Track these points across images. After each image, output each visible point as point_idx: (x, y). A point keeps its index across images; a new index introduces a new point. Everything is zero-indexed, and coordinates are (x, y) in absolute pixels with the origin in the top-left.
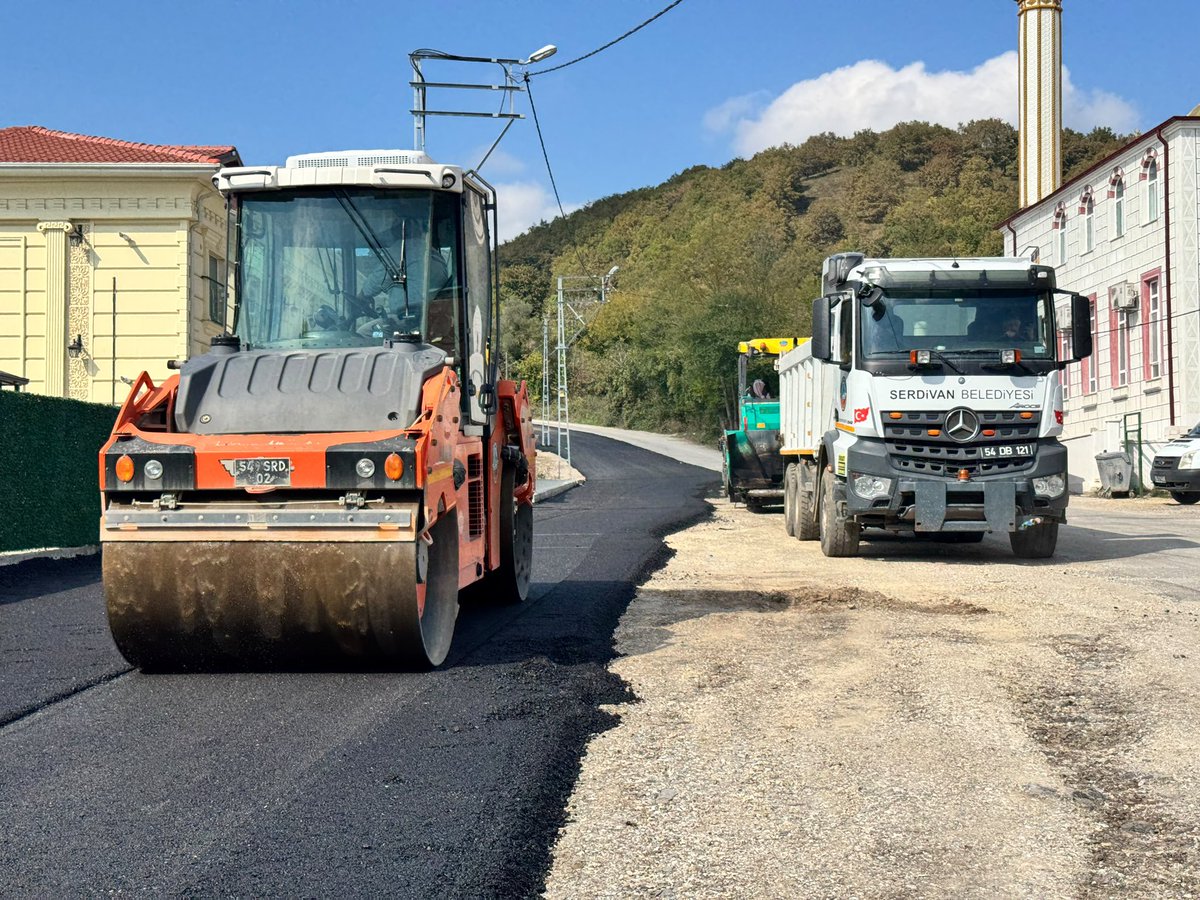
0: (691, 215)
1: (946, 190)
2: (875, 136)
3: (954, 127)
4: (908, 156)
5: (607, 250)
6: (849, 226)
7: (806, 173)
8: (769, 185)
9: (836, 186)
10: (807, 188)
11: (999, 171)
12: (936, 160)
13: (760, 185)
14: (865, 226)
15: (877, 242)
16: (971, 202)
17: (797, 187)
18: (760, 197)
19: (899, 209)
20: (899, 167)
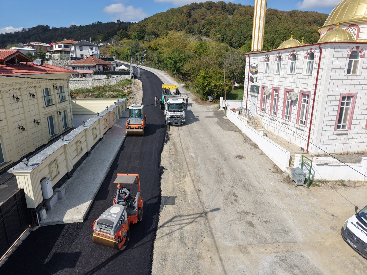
0: (171, 18)
1: (214, 14)
2: (202, 3)
3: (216, 2)
4: (208, 8)
5: (157, 24)
6: (198, 21)
7: (191, 10)
8: (185, 12)
9: (196, 13)
10: (191, 13)
11: (223, 11)
12: (213, 8)
13: (183, 12)
14: (201, 21)
15: (203, 24)
16: (218, 17)
17: (189, 13)
18: (183, 15)
19: (206, 18)
20: (206, 10)
